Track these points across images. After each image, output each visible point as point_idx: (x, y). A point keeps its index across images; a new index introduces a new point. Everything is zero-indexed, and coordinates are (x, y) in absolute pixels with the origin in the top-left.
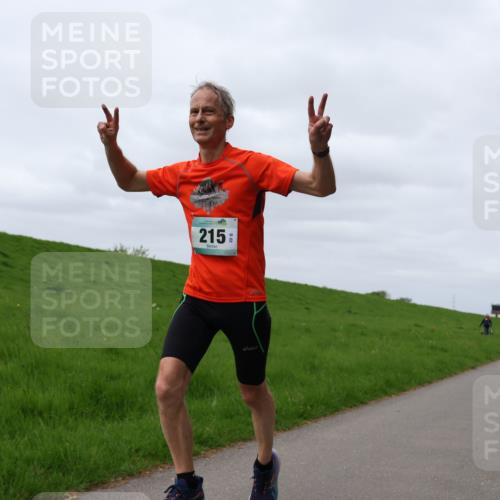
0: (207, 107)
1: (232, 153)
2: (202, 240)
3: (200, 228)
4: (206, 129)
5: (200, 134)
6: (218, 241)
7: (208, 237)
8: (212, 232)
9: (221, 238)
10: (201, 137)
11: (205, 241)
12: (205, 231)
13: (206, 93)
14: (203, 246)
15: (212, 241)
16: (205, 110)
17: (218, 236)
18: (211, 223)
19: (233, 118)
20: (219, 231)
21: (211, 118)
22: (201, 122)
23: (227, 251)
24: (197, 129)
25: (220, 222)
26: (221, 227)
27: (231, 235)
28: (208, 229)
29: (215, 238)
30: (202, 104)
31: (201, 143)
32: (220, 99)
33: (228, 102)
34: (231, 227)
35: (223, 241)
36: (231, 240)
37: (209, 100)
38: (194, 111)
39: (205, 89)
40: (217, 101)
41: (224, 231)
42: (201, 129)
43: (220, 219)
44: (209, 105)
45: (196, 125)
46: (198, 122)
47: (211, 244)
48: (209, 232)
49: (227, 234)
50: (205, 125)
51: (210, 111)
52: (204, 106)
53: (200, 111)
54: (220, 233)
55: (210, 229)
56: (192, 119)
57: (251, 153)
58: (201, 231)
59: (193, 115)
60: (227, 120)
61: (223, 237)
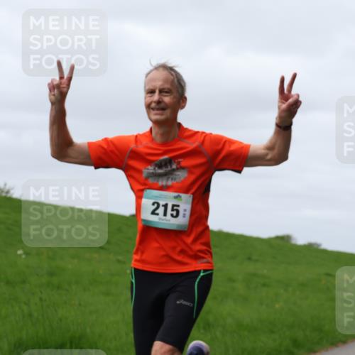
0: (163, 89)
1: (187, 134)
2: (153, 213)
3: (153, 201)
4: (163, 109)
5: (156, 114)
6: (172, 215)
7: (161, 210)
8: (166, 206)
9: (175, 213)
10: (155, 117)
11: (157, 214)
12: (158, 204)
13: (162, 74)
15: (165, 214)
16: (161, 91)
17: (173, 210)
18: (166, 197)
19: (186, 98)
20: (173, 206)
21: (167, 99)
22: (159, 102)
23: (178, 226)
24: (153, 109)
25: (176, 197)
26: (176, 202)
27: (185, 210)
28: (162, 203)
29: (169, 212)
30: (158, 84)
31: (156, 123)
32: (176, 80)
33: (183, 84)
34: (185, 203)
35: (177, 215)
36: (184, 216)
37: (166, 81)
38: (151, 92)
39: (161, 69)
40: (173, 81)
41: (178, 206)
42: (158, 109)
43: (176, 194)
44: (167, 86)
45: (153, 105)
46: (155, 102)
47: (164, 217)
48: (163, 206)
49: (181, 209)
50: (162, 105)
51: (167, 92)
52: (162, 87)
53: (157, 91)
54: (175, 208)
55: (164, 203)
56: (149, 100)
57: (204, 135)
58: (153, 204)
59: (149, 95)
60: (181, 101)
61: (178, 212)
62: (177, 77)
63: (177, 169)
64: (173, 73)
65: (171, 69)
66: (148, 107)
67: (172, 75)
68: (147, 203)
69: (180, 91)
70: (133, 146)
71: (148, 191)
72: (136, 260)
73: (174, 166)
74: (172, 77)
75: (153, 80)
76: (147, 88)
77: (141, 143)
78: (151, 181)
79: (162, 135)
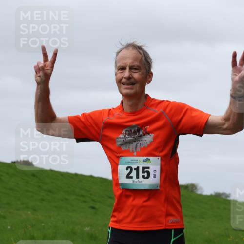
0: (134, 66)
1: (153, 103)
3: (126, 166)
4: (133, 84)
5: (126, 89)
6: (144, 177)
7: (134, 174)
8: (137, 169)
9: (146, 174)
10: (125, 91)
11: (131, 177)
12: (131, 168)
13: (131, 53)
14: (129, 181)
15: (138, 177)
16: (131, 68)
17: (144, 172)
18: (136, 161)
19: (152, 74)
20: (144, 168)
21: (136, 75)
22: (129, 78)
23: (151, 185)
25: (145, 161)
26: (146, 165)
27: (155, 171)
28: (134, 167)
29: (141, 174)
30: (128, 62)
31: (126, 96)
32: (144, 58)
33: (149, 61)
34: (155, 164)
35: (148, 177)
36: (155, 176)
37: (135, 59)
39: (131, 48)
40: (141, 59)
41: (148, 168)
42: (128, 84)
43: (145, 158)
44: (136, 64)
45: (124, 80)
46: (125, 78)
47: (137, 180)
48: (135, 169)
49: (151, 171)
50: (132, 81)
51: (136, 69)
52: (132, 65)
53: (128, 69)
54: (146, 170)
55: (136, 167)
56: (120, 75)
57: (168, 103)
58: (127, 169)
59: (120, 71)
60: (148, 76)
61: (148, 173)
62: (145, 55)
63: (144, 135)
64: (141, 51)
65: (139, 48)
66: (119, 82)
67: (140, 53)
68: (122, 169)
69: (147, 68)
70: (106, 118)
71: (123, 158)
72: (113, 221)
73: (141, 133)
74: (141, 56)
75: (123, 58)
76: (118, 65)
77: (113, 115)
78: (124, 148)
79: (131, 106)
